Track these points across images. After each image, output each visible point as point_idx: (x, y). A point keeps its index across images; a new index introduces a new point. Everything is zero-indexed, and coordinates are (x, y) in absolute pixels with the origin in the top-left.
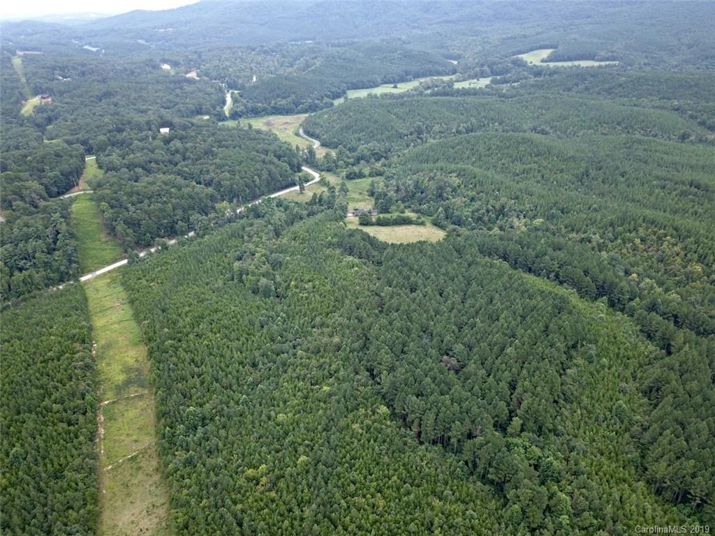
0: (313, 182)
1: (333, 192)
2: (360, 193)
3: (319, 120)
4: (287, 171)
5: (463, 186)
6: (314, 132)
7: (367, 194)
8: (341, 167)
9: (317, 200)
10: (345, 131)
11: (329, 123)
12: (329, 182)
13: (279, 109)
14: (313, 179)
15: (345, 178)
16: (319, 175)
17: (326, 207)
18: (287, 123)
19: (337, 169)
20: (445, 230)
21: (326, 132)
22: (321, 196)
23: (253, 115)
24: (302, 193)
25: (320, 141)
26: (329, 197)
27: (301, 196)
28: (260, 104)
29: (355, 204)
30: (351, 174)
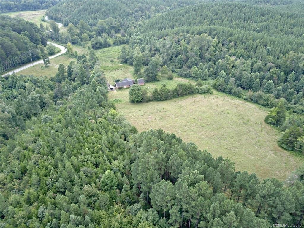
0: (60, 54)
1: (85, 61)
2: (112, 61)
3: (59, 8)
4: (26, 44)
5: (220, 44)
6: (57, 17)
7: (118, 61)
8: (86, 40)
9: (66, 74)
10: (82, 13)
11: (68, 9)
12: (76, 53)
13: (28, 6)
14: (59, 52)
15: (91, 48)
16: (64, 48)
17: (79, 82)
18: (35, 14)
19: (82, 41)
20: (240, 97)
21: (67, 16)
22: (70, 68)
23: (7, 11)
24: (47, 67)
25: (62, 23)
26: (81, 68)
27: (46, 70)
28: (12, 2)
29: (111, 73)
30: (96, 44)
